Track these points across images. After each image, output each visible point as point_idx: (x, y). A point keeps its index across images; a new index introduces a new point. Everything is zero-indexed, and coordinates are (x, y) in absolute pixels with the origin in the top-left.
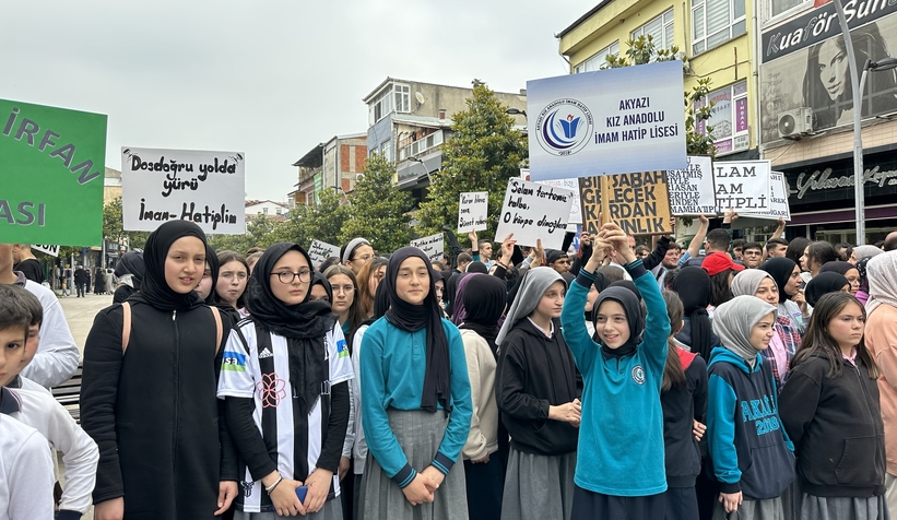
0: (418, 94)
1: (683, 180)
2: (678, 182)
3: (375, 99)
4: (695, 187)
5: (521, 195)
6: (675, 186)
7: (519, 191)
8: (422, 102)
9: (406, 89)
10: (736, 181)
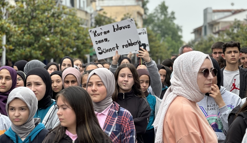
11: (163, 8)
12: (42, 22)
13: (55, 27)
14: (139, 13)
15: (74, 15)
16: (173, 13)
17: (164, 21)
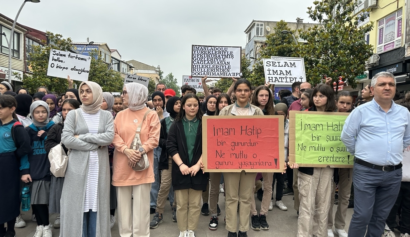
0: (267, 27)
1: (221, 59)
2: (219, 60)
3: (248, 31)
4: (228, 63)
5: (59, 56)
6: (216, 62)
7: (57, 55)
8: (269, 30)
9: (262, 25)
10: (288, 69)
11: (171, 77)
12: (99, 78)
13: (107, 81)
14: (156, 78)
15: (119, 76)
16: (176, 80)
17: (171, 84)
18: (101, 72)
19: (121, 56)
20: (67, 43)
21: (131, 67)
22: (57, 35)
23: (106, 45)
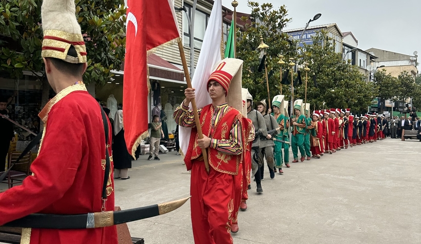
18: (331, 65)
19: (357, 42)
20: (280, 17)
21: (372, 57)
22: (264, 6)
23: (335, 26)
